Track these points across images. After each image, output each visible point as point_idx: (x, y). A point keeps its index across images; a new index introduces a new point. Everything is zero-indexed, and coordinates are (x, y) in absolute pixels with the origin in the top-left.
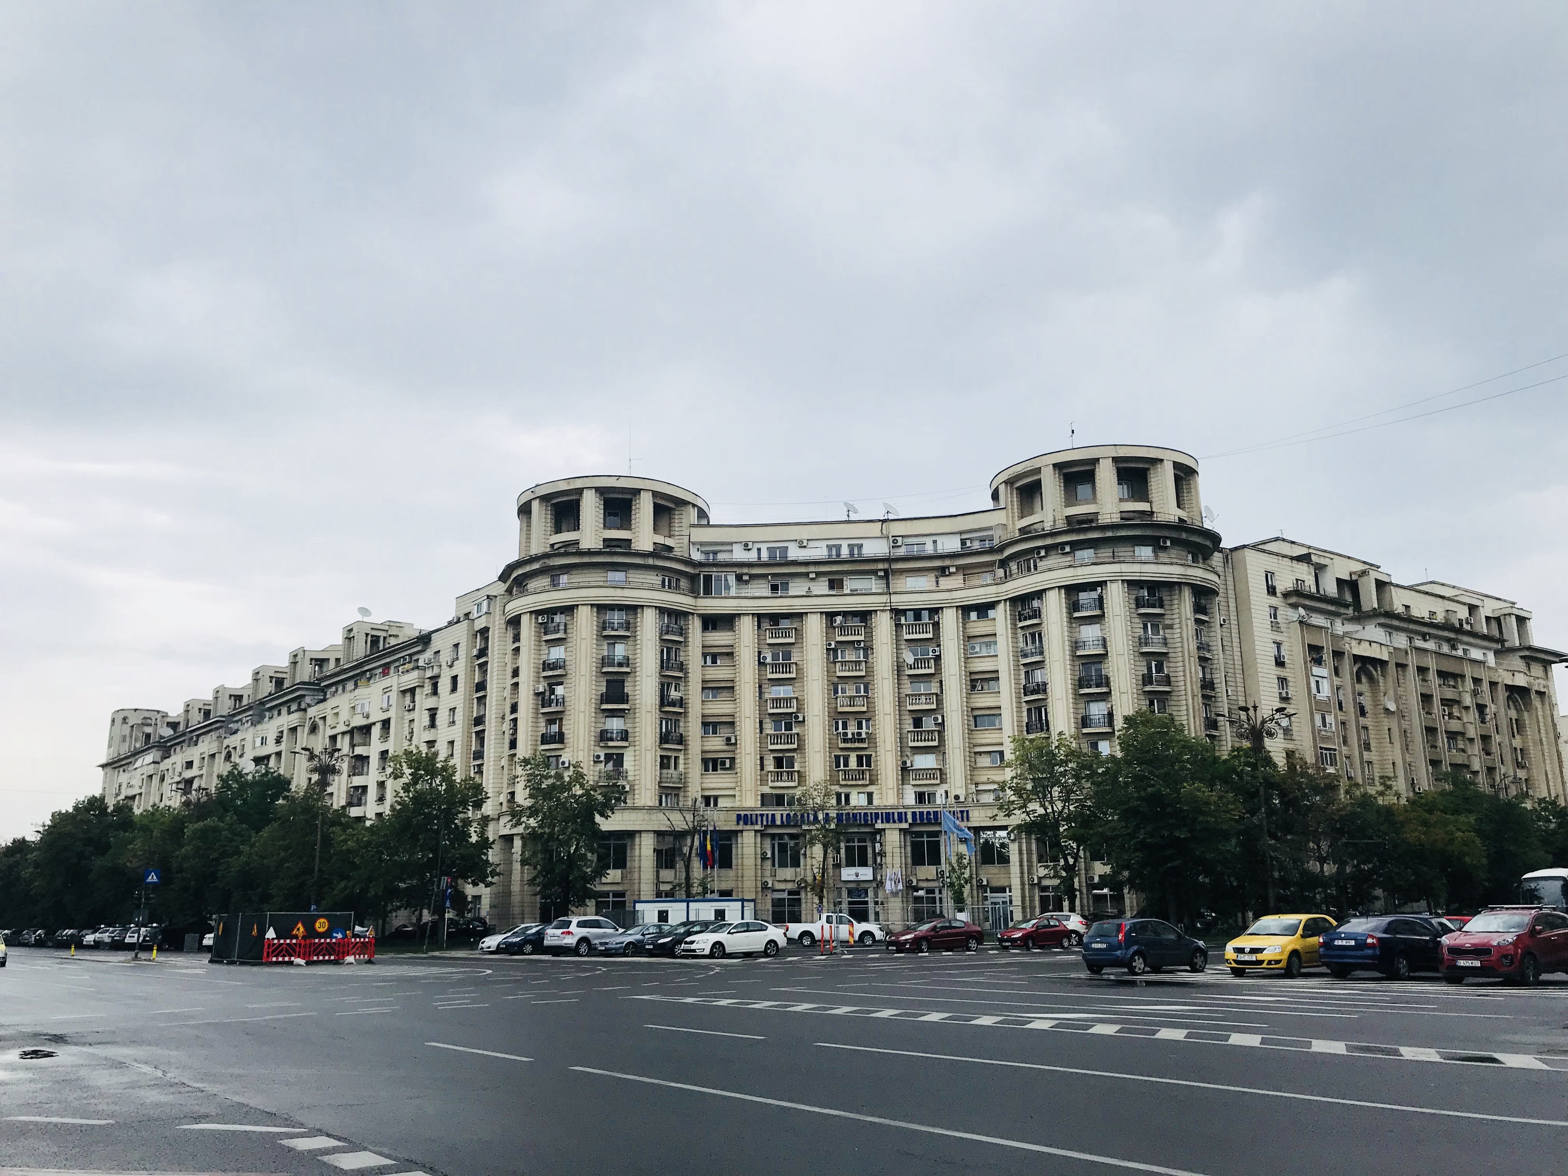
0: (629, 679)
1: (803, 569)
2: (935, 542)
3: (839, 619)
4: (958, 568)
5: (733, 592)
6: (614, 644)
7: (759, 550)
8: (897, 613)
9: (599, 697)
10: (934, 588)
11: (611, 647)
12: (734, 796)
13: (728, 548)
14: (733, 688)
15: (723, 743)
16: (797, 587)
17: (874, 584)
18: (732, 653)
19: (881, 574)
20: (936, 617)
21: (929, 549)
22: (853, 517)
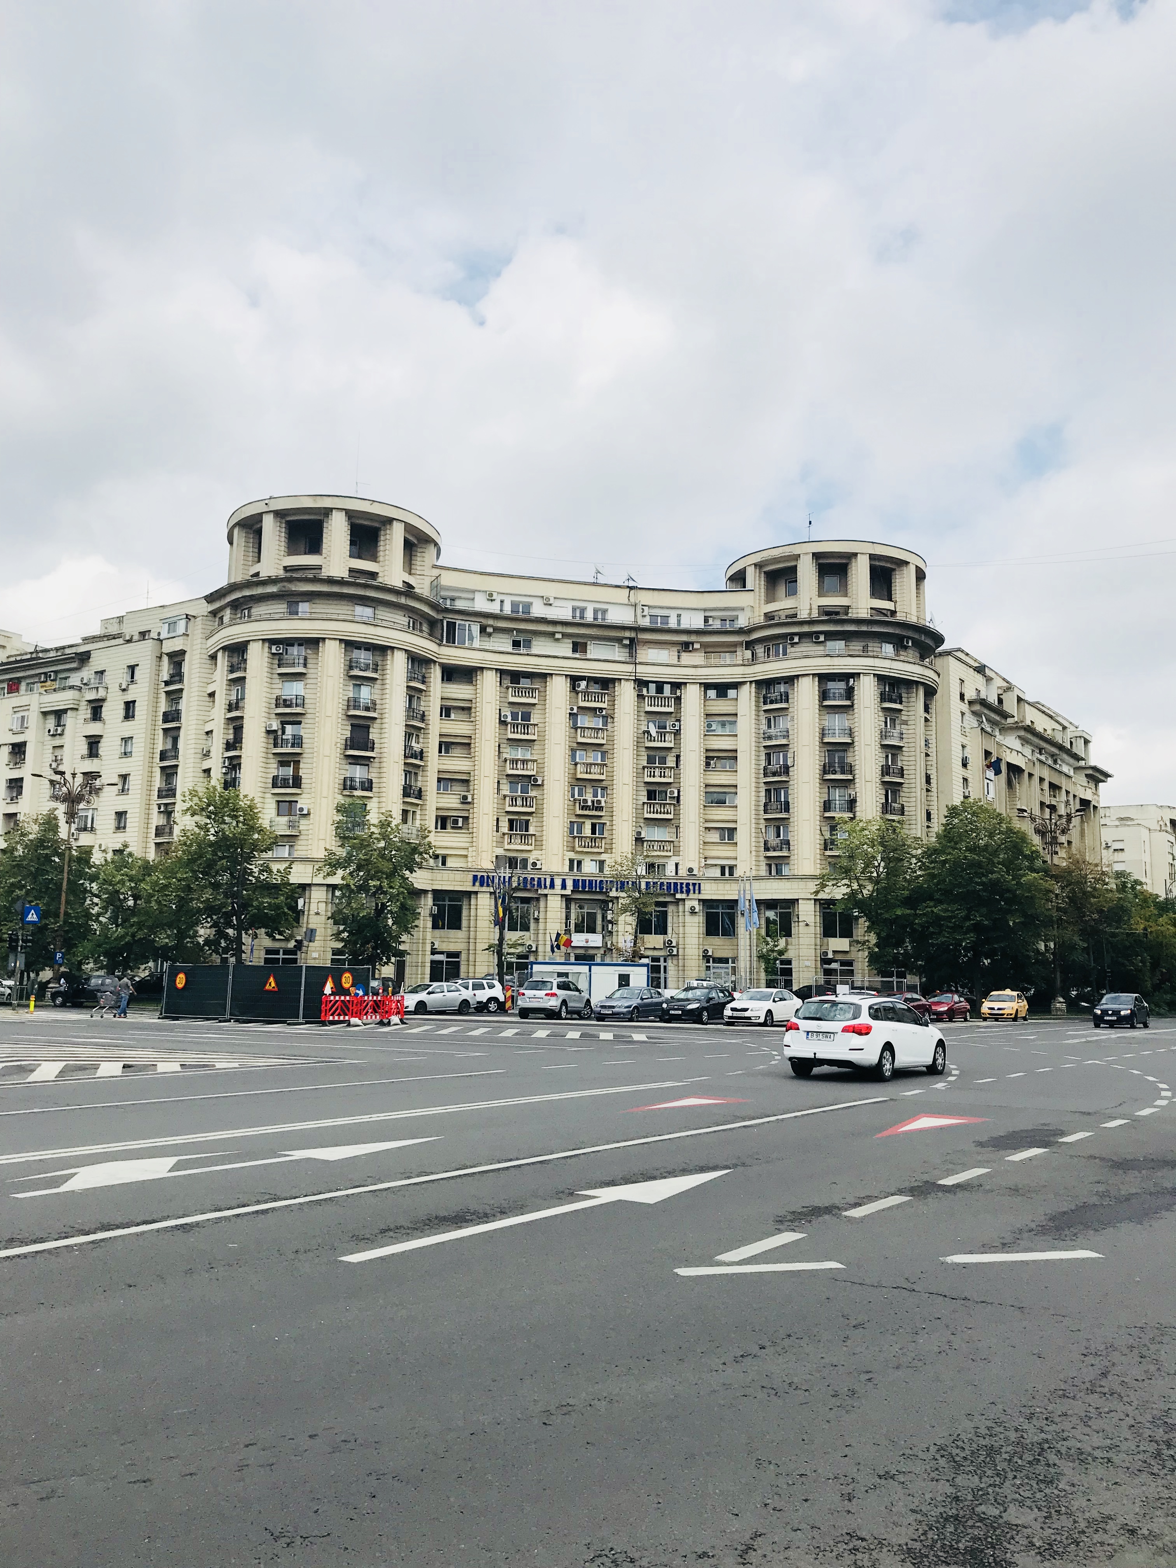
0: (375, 726)
1: (550, 629)
2: (679, 616)
3: (583, 684)
4: (704, 645)
5: (476, 644)
6: (360, 685)
7: (502, 602)
8: (641, 684)
9: (344, 742)
10: (675, 662)
11: (357, 688)
12: (466, 856)
13: (470, 596)
14: (469, 744)
15: (458, 801)
16: (540, 646)
17: (617, 653)
18: (470, 709)
19: (627, 642)
20: (678, 691)
21: (673, 624)
22: (601, 580)
